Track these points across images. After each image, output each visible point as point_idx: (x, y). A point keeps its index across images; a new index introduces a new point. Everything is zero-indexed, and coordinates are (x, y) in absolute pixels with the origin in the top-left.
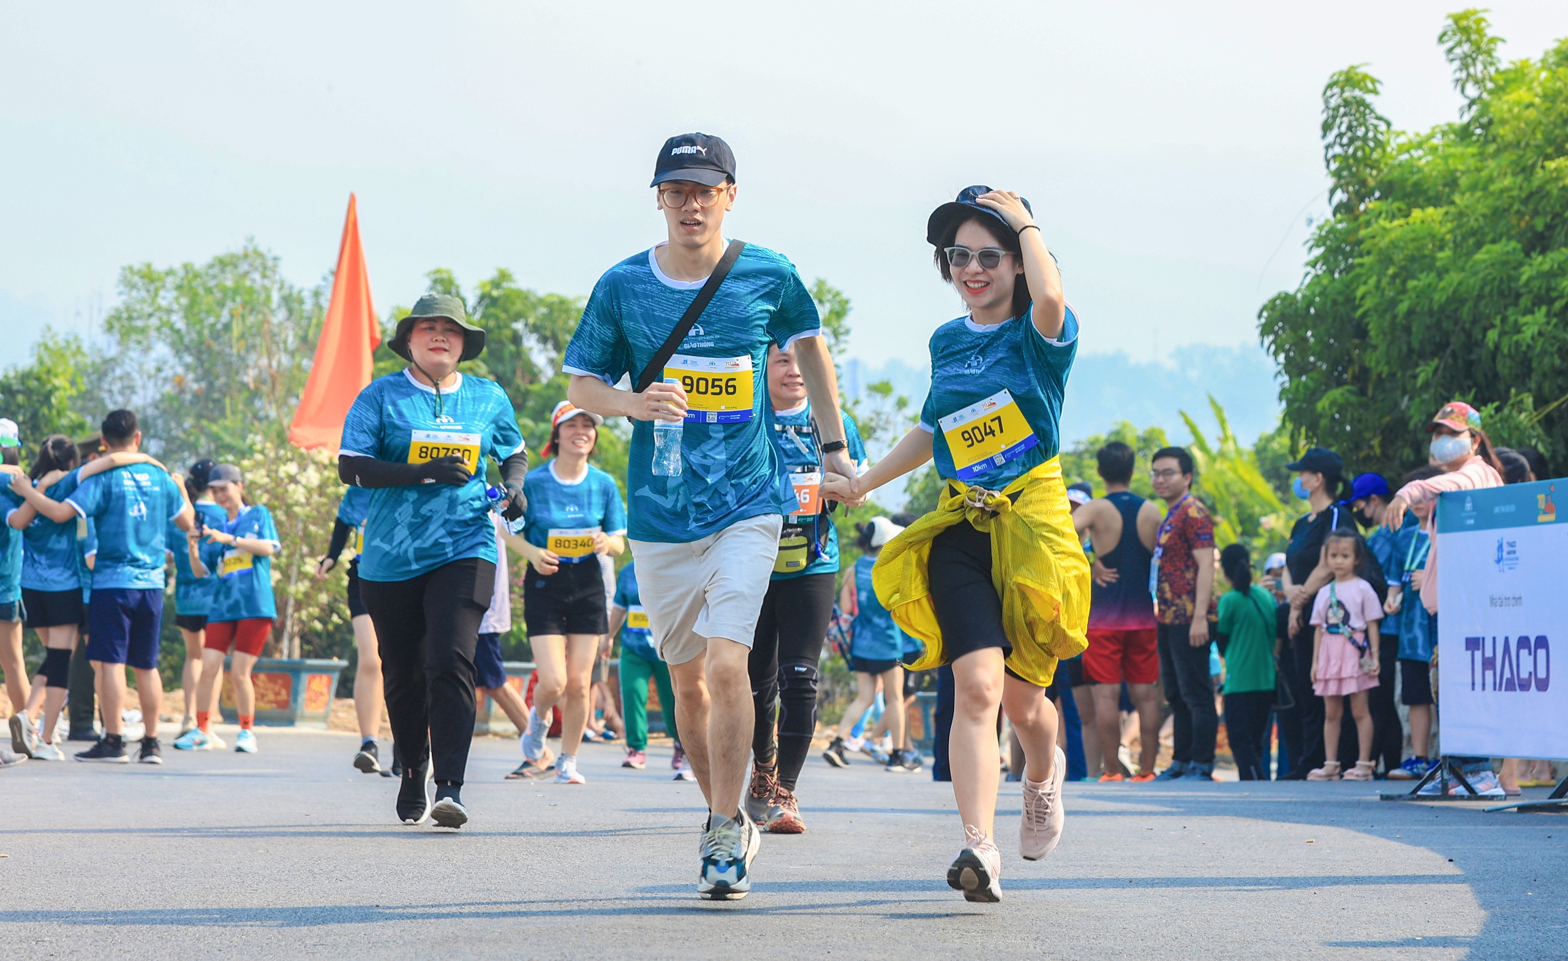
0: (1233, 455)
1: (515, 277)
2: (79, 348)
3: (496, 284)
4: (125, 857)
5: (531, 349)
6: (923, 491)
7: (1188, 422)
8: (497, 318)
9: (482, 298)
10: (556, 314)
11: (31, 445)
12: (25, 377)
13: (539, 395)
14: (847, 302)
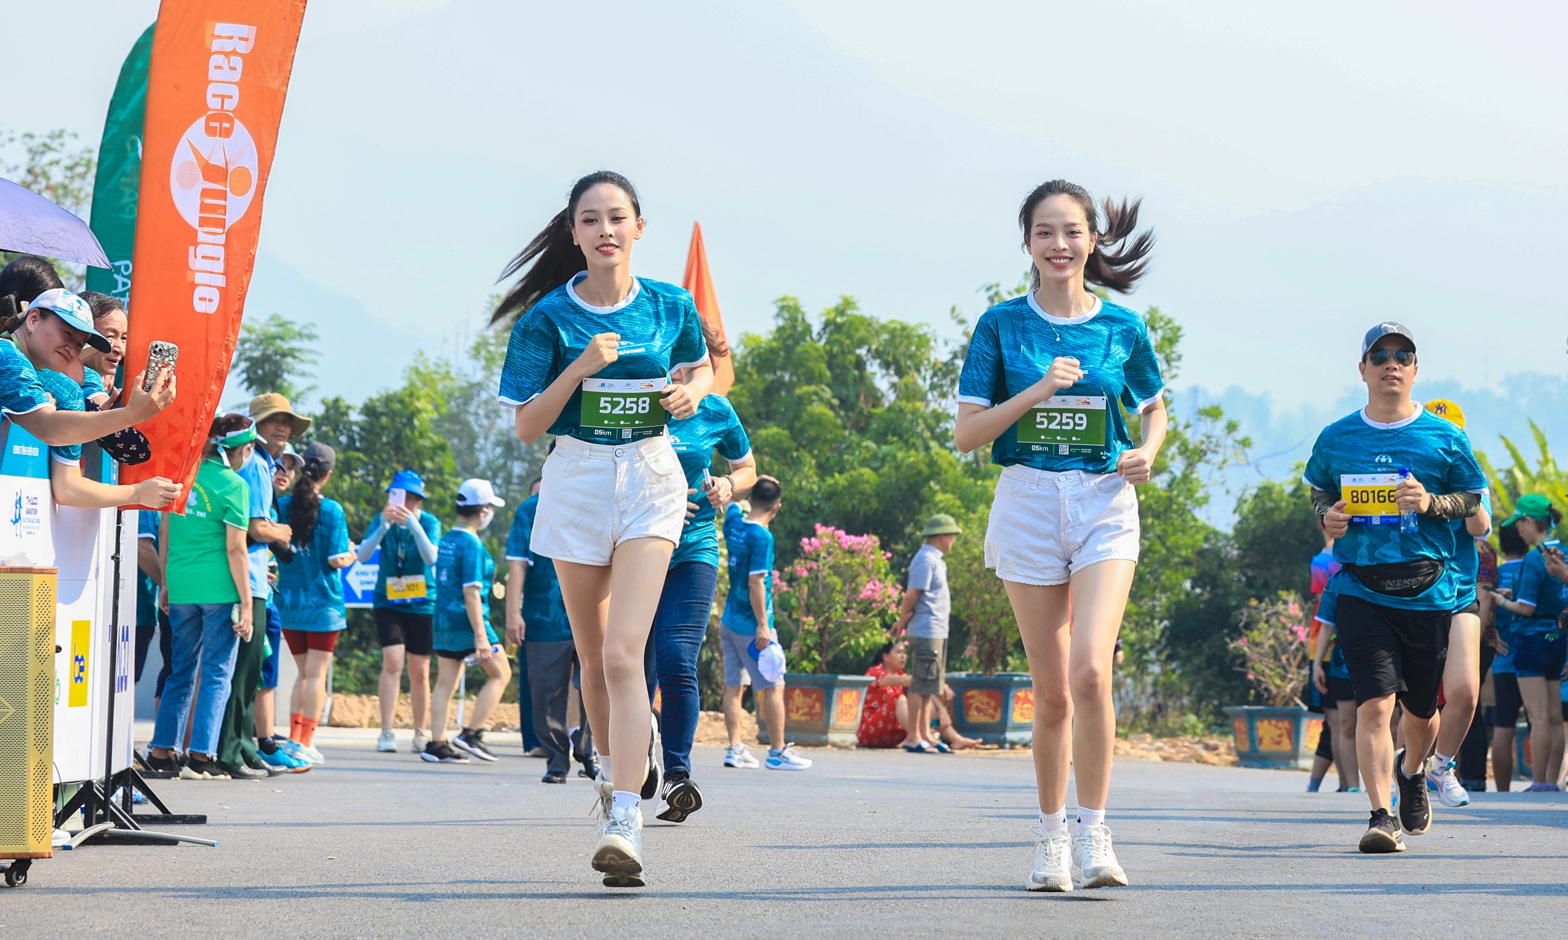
0: (1553, 478)
1: (858, 305)
2: (448, 372)
3: (840, 312)
4: (448, 860)
5: (874, 374)
6: (1251, 511)
7: (1508, 446)
8: (841, 344)
9: (827, 324)
10: (898, 340)
11: (395, 465)
12: (388, 400)
13: (880, 418)
14: (1179, 329)
